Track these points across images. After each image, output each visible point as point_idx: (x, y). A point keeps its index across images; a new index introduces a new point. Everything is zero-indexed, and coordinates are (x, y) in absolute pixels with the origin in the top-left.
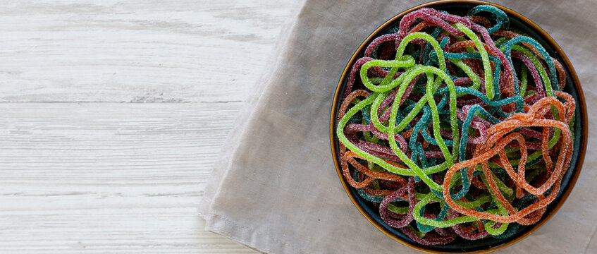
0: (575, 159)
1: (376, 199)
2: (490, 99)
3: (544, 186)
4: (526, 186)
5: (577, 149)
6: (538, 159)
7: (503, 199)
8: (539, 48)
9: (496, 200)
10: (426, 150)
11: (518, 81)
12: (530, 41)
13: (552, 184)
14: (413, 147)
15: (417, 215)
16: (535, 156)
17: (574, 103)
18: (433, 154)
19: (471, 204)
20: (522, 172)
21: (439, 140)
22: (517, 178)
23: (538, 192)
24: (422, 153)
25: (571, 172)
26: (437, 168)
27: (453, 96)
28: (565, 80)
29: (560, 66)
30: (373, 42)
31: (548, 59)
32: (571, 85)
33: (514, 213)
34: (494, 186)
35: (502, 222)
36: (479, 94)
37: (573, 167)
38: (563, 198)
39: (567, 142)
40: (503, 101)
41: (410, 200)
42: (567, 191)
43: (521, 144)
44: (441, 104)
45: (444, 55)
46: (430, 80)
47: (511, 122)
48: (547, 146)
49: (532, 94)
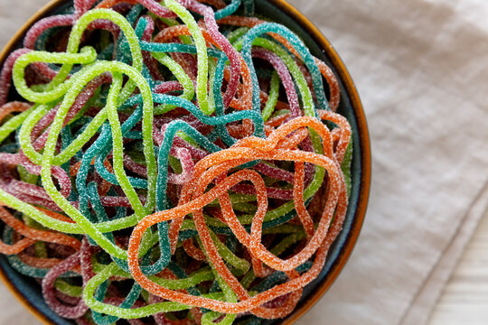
0: (350, 218)
1: (37, 272)
2: (205, 113)
3: (296, 257)
4: (262, 254)
5: (354, 203)
6: (288, 215)
7: (228, 277)
8: (294, 41)
9: (219, 277)
10: (101, 192)
11: (258, 92)
12: (281, 30)
13: (309, 255)
14: (80, 186)
15: (89, 297)
16: (284, 210)
17: (349, 128)
18: (115, 200)
19: (179, 283)
20: (257, 233)
21: (120, 177)
22: (248, 241)
23: (287, 266)
24: (95, 197)
25: (343, 238)
26: (120, 223)
27: (148, 107)
28: (338, 96)
29: (329, 72)
30: (36, 26)
31: (307, 59)
32: (347, 104)
33: (245, 298)
34: (213, 253)
35: (224, 311)
36: (188, 105)
37: (347, 231)
38: (329, 279)
39: (337, 189)
40: (227, 118)
41: (83, 274)
42: (337, 267)
43: (258, 189)
44: (130, 121)
45: (141, 45)
46: (116, 84)
47: (238, 151)
48: (301, 194)
49: (283, 114)
